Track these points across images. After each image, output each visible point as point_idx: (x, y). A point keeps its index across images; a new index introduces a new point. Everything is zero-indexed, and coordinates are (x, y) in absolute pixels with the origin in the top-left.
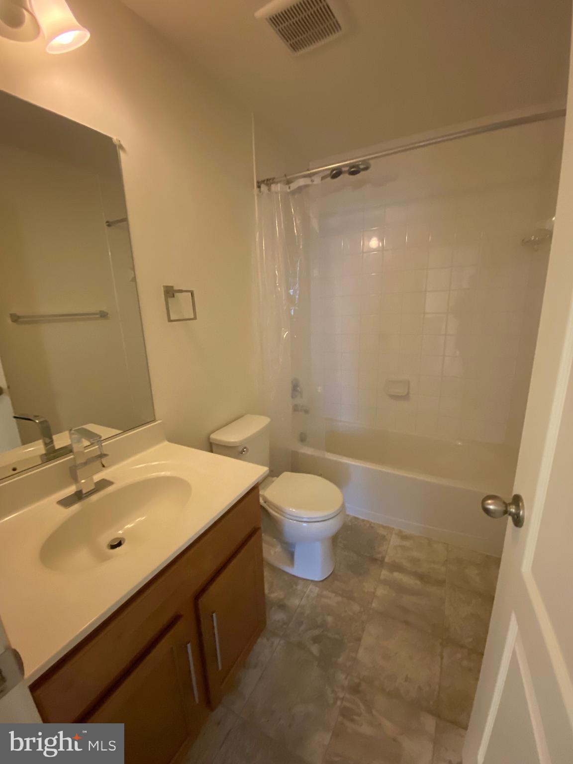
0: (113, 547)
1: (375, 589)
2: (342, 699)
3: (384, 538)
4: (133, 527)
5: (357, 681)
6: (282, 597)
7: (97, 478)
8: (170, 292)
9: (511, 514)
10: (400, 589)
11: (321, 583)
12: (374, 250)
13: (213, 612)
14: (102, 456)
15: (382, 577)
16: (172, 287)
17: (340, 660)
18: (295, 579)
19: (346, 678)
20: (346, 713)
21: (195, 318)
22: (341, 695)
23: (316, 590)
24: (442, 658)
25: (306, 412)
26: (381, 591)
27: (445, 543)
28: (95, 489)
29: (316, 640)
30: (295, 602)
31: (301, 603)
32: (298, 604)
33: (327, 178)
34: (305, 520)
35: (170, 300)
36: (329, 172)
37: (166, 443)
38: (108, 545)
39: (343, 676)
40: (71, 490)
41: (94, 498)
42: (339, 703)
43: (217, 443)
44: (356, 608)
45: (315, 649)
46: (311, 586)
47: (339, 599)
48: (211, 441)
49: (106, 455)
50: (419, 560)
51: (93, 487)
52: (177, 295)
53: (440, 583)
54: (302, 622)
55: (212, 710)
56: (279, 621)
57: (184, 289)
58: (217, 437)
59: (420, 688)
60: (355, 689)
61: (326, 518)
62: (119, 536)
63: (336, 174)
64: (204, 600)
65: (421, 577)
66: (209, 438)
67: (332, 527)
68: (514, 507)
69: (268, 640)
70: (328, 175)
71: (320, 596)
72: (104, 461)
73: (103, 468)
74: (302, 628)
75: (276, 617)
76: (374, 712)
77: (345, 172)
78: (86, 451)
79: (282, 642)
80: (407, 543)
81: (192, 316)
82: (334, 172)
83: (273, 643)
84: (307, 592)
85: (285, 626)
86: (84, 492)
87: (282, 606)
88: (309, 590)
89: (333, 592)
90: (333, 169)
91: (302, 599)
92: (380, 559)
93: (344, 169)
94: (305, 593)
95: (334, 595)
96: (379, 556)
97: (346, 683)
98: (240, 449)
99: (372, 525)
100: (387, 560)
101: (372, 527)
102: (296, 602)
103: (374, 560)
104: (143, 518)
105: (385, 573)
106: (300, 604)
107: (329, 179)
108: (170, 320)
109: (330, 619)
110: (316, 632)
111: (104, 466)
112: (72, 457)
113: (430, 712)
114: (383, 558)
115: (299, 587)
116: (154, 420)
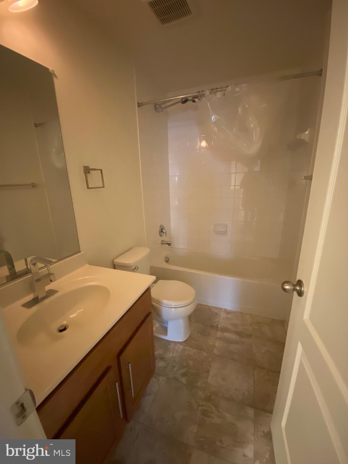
0: (61, 331)
1: (215, 343)
2: (202, 406)
3: (217, 314)
4: (75, 316)
5: (209, 394)
6: (162, 353)
7: (47, 288)
8: (87, 170)
9: (297, 290)
10: (228, 341)
11: (184, 343)
12: (204, 148)
13: (129, 363)
14: (50, 274)
15: (218, 336)
16: (88, 167)
17: (199, 384)
18: (169, 342)
19: (203, 394)
20: (205, 413)
21: (103, 187)
22: (201, 404)
23: (181, 347)
24: (254, 376)
25: (169, 244)
26: (218, 344)
27: (250, 314)
28: (46, 295)
29: (184, 375)
30: (169, 355)
31: (174, 355)
32: (171, 356)
33: (178, 103)
34: (173, 306)
35: (88, 175)
36: (180, 100)
37: (87, 265)
38: (57, 330)
39: (201, 393)
40: (30, 297)
41: (47, 301)
42: (200, 408)
43: (118, 265)
44: (205, 354)
45: (184, 380)
46: (178, 345)
47: (195, 350)
48: (114, 264)
49: (53, 274)
50: (237, 325)
51: (45, 294)
52: (91, 171)
53: (249, 336)
54: (175, 366)
55: (128, 422)
56: (161, 367)
57: (96, 168)
58: (119, 261)
59: (244, 394)
60: (208, 399)
61: (187, 305)
62: (64, 324)
63: (185, 101)
64: (122, 357)
65: (239, 334)
66: (113, 262)
67: (189, 310)
68: (298, 286)
69: (156, 378)
70: (180, 101)
71: (184, 350)
72: (51, 278)
73: (51, 282)
74: (175, 369)
75: (160, 364)
76: (220, 410)
77: (190, 100)
78: (39, 271)
79: (164, 378)
80: (230, 316)
81: (102, 186)
82: (184, 100)
83: (159, 380)
84: (176, 349)
85: (165, 370)
86: (39, 298)
87: (162, 359)
88: (177, 347)
89: (190, 347)
90: (182, 98)
91: (173, 353)
92: (216, 326)
93: (189, 98)
94: (175, 349)
95: (191, 349)
96: (215, 324)
97: (203, 397)
98: (134, 268)
99: (210, 307)
100: (219, 326)
101: (210, 309)
102: (171, 355)
103: (213, 327)
104: (82, 310)
105: (219, 334)
106: (172, 356)
107: (180, 104)
108: (88, 188)
109: (191, 362)
110: (183, 371)
111: (51, 281)
112: (31, 275)
113: (251, 406)
114: (217, 325)
115: (171, 346)
116: (79, 252)
